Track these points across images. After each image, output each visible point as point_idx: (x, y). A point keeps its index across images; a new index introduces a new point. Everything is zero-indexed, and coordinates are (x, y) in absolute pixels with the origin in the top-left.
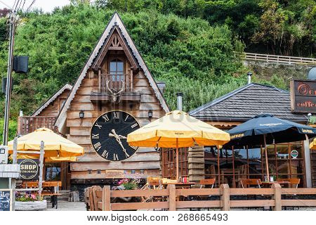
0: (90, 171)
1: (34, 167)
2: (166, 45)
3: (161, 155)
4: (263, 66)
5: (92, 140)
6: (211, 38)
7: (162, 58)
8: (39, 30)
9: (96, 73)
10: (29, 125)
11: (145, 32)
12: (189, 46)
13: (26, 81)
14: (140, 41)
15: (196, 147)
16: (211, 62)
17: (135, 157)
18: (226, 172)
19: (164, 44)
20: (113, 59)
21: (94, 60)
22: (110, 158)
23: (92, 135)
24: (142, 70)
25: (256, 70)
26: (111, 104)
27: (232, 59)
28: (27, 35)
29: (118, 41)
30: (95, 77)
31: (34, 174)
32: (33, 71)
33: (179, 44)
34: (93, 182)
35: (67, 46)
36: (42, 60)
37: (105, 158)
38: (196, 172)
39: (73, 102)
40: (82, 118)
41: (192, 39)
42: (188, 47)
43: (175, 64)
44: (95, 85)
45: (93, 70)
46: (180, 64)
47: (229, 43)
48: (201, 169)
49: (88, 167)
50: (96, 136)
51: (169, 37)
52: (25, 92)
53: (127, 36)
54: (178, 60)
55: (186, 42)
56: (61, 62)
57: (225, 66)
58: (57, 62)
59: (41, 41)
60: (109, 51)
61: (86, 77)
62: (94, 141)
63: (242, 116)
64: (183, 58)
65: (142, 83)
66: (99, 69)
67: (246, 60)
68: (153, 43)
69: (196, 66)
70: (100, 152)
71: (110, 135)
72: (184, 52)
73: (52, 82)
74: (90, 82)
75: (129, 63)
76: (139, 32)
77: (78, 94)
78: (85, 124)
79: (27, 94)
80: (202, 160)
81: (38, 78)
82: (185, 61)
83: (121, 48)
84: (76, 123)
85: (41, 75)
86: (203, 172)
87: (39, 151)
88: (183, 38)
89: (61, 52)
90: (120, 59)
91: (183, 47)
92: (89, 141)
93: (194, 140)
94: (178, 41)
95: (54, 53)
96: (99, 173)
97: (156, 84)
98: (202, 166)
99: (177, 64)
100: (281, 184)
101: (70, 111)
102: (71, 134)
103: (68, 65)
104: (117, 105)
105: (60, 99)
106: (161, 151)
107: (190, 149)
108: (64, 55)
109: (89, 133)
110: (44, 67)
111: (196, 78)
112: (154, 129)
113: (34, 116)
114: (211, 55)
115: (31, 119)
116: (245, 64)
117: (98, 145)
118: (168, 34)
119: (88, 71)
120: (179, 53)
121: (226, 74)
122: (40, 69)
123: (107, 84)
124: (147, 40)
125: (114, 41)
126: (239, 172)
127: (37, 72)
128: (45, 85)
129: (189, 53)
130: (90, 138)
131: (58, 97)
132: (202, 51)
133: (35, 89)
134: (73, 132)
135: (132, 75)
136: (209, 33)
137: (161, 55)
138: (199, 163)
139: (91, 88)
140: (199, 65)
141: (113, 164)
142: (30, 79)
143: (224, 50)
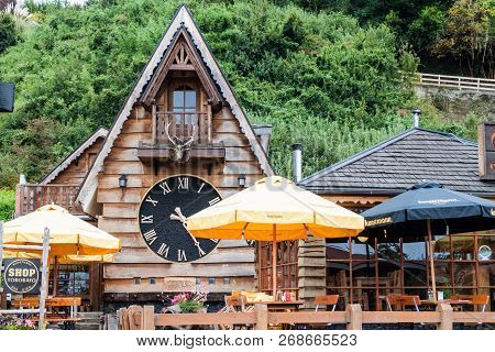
0: (137, 280)
1: (32, 272)
2: (281, 61)
3: (257, 253)
4: (451, 96)
5: (141, 225)
6: (360, 47)
7: (273, 82)
8: (60, 34)
9: (149, 110)
10: (35, 199)
11: (245, 38)
12: (321, 62)
13: (37, 122)
14: (236, 52)
15: (310, 239)
16: (358, 89)
17: (214, 255)
18: (366, 283)
19: (277, 58)
20: (177, 85)
21: (145, 88)
22: (173, 257)
23: (140, 218)
24: (228, 105)
25: (439, 104)
26: (173, 164)
27: (396, 84)
28: (40, 43)
29: (185, 55)
30: (146, 117)
31: (32, 284)
32: (49, 105)
33: (303, 59)
34: (142, 299)
35: (108, 62)
36: (65, 86)
37: (163, 256)
38: (311, 283)
39: (107, 160)
40: (124, 188)
41: (326, 50)
42: (318, 64)
43: (297, 94)
44: (147, 131)
45: (143, 104)
46: (304, 93)
47: (392, 57)
48: (321, 278)
49: (134, 272)
50: (148, 219)
51: (286, 46)
52: (35, 141)
53: (202, 47)
54: (301, 86)
55: (315, 56)
56: (97, 89)
57: (384, 98)
58: (91, 89)
59: (64, 53)
60: (171, 72)
61: (132, 117)
62: (144, 228)
63: (393, 186)
64: (309, 82)
65: (228, 126)
66: (152, 103)
67: (422, 87)
68: (258, 57)
69: (332, 97)
70: (155, 247)
71: (173, 216)
72: (311, 72)
73: (82, 124)
74: (138, 126)
75: (206, 93)
76: (233, 38)
77: (117, 146)
78: (129, 198)
79: (38, 145)
80: (323, 262)
81: (59, 118)
82: (314, 89)
83: (191, 67)
84: (114, 197)
85: (64, 112)
86: (323, 283)
87: (41, 244)
88: (311, 47)
89: (99, 73)
90: (191, 85)
91: (310, 64)
92: (135, 227)
93: (306, 227)
94: (302, 54)
95: (85, 74)
96: (152, 282)
97: (252, 128)
98: (323, 273)
99: (299, 93)
100: (452, 305)
101: (102, 175)
102: (105, 215)
103: (109, 95)
104: (183, 166)
105: (90, 154)
106: (255, 245)
107: (301, 243)
108: (102, 77)
109: (135, 214)
110: (69, 98)
111: (333, 118)
112: (231, 209)
113: (44, 183)
114: (359, 77)
115: (39, 189)
116: (420, 93)
117: (151, 234)
118: (285, 41)
119: (135, 106)
120: (303, 74)
121: (384, 111)
122: (61, 102)
123: (167, 128)
124: (247, 51)
125: (179, 55)
126: (387, 283)
127: (57, 106)
128: (68, 129)
129: (321, 74)
130: (137, 223)
131: (86, 150)
132: (343, 72)
133: (53, 136)
134: (107, 211)
135: (210, 113)
136: (357, 39)
137: (272, 77)
138: (315, 268)
139: (140, 136)
140: (337, 95)
141: (177, 268)
142: (43, 120)
143: (381, 68)
